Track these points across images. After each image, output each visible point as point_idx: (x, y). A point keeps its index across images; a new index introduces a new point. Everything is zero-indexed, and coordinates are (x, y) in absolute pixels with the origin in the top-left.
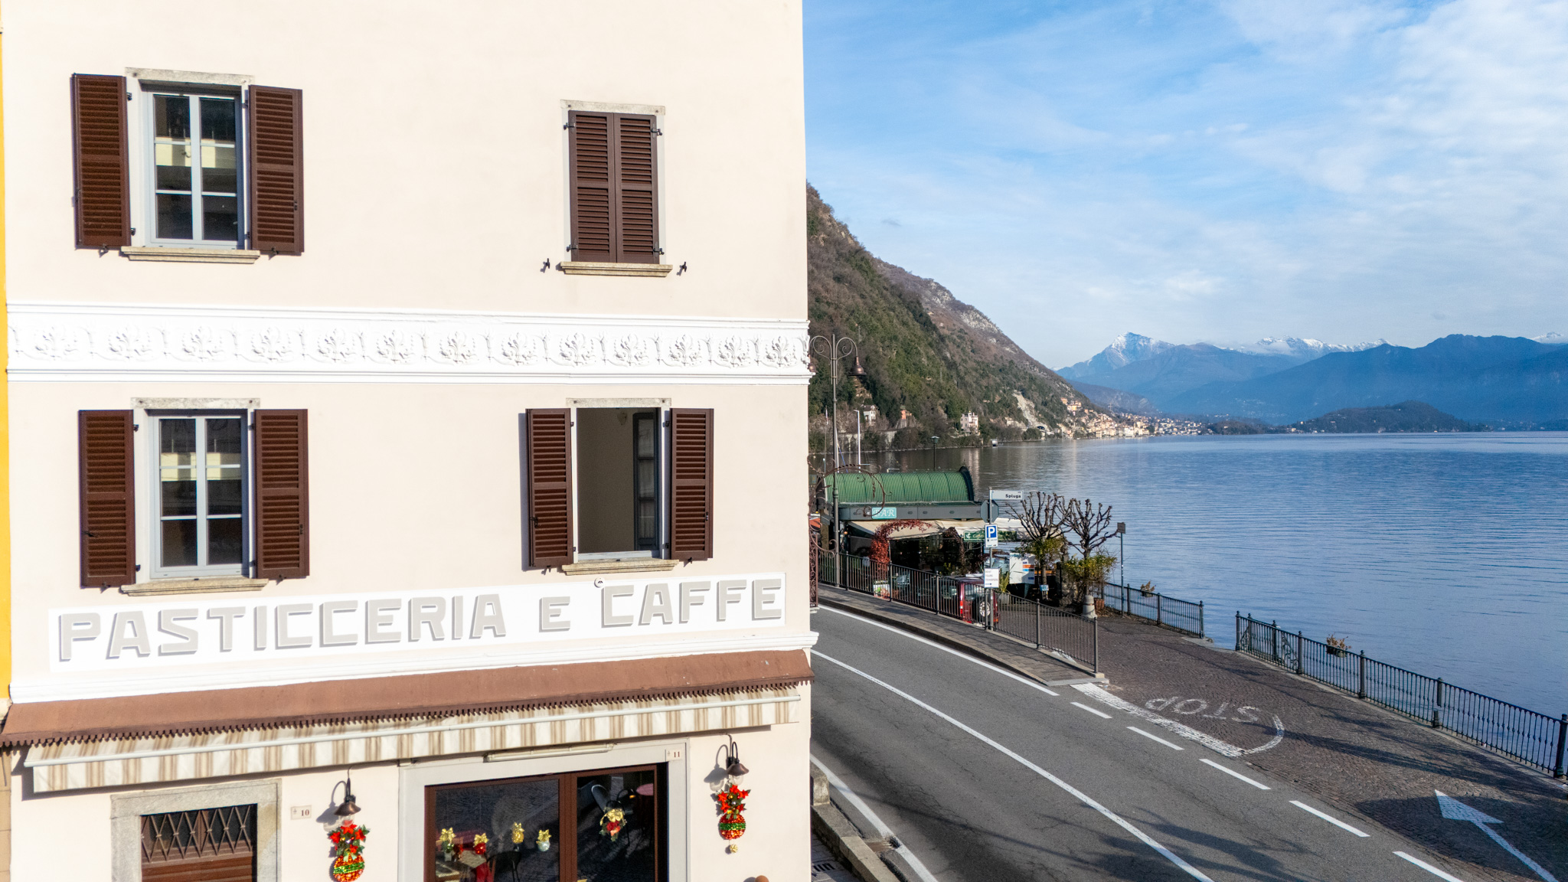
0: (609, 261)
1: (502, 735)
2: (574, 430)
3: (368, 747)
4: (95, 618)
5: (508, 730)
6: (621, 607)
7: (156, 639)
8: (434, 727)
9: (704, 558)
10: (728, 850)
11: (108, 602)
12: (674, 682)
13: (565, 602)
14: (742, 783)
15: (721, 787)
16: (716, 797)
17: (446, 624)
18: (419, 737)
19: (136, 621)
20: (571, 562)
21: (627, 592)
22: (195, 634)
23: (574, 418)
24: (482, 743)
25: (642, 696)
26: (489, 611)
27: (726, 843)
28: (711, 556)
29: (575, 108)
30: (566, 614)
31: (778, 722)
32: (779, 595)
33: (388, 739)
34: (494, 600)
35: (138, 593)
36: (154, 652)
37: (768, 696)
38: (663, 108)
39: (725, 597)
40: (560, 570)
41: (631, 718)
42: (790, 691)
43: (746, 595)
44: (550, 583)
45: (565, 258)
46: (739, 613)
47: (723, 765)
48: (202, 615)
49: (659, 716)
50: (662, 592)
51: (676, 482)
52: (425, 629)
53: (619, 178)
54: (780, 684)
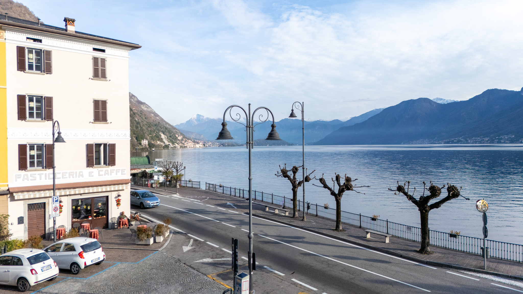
0: (99, 122)
1: (85, 191)
2: (94, 147)
3: (65, 193)
4: (21, 175)
5: (86, 190)
6: (101, 173)
7: (30, 178)
8: (74, 190)
9: (114, 166)
10: (118, 208)
11: (23, 172)
12: (111, 183)
13: (93, 172)
14: (120, 198)
15: (117, 199)
16: (116, 200)
17: (75, 175)
18: (72, 191)
19: (27, 175)
20: (94, 166)
21: (102, 171)
22: (36, 177)
23: (94, 145)
24: (82, 192)
25: (106, 185)
26: (81, 174)
27: (118, 207)
28: (115, 165)
29: (94, 99)
30: (93, 174)
31: (126, 189)
32: (125, 171)
33: (68, 192)
34: (82, 172)
35: (28, 171)
36: (30, 180)
37: (124, 185)
38: (107, 100)
39: (117, 171)
40: (92, 167)
41: (104, 189)
42: (128, 184)
43: (120, 171)
44: (90, 169)
45: (93, 121)
46: (119, 174)
47: (117, 196)
48: (37, 174)
49: (108, 188)
50: (108, 171)
51: (110, 154)
52: (71, 176)
53: (101, 109)
54: (126, 184)
